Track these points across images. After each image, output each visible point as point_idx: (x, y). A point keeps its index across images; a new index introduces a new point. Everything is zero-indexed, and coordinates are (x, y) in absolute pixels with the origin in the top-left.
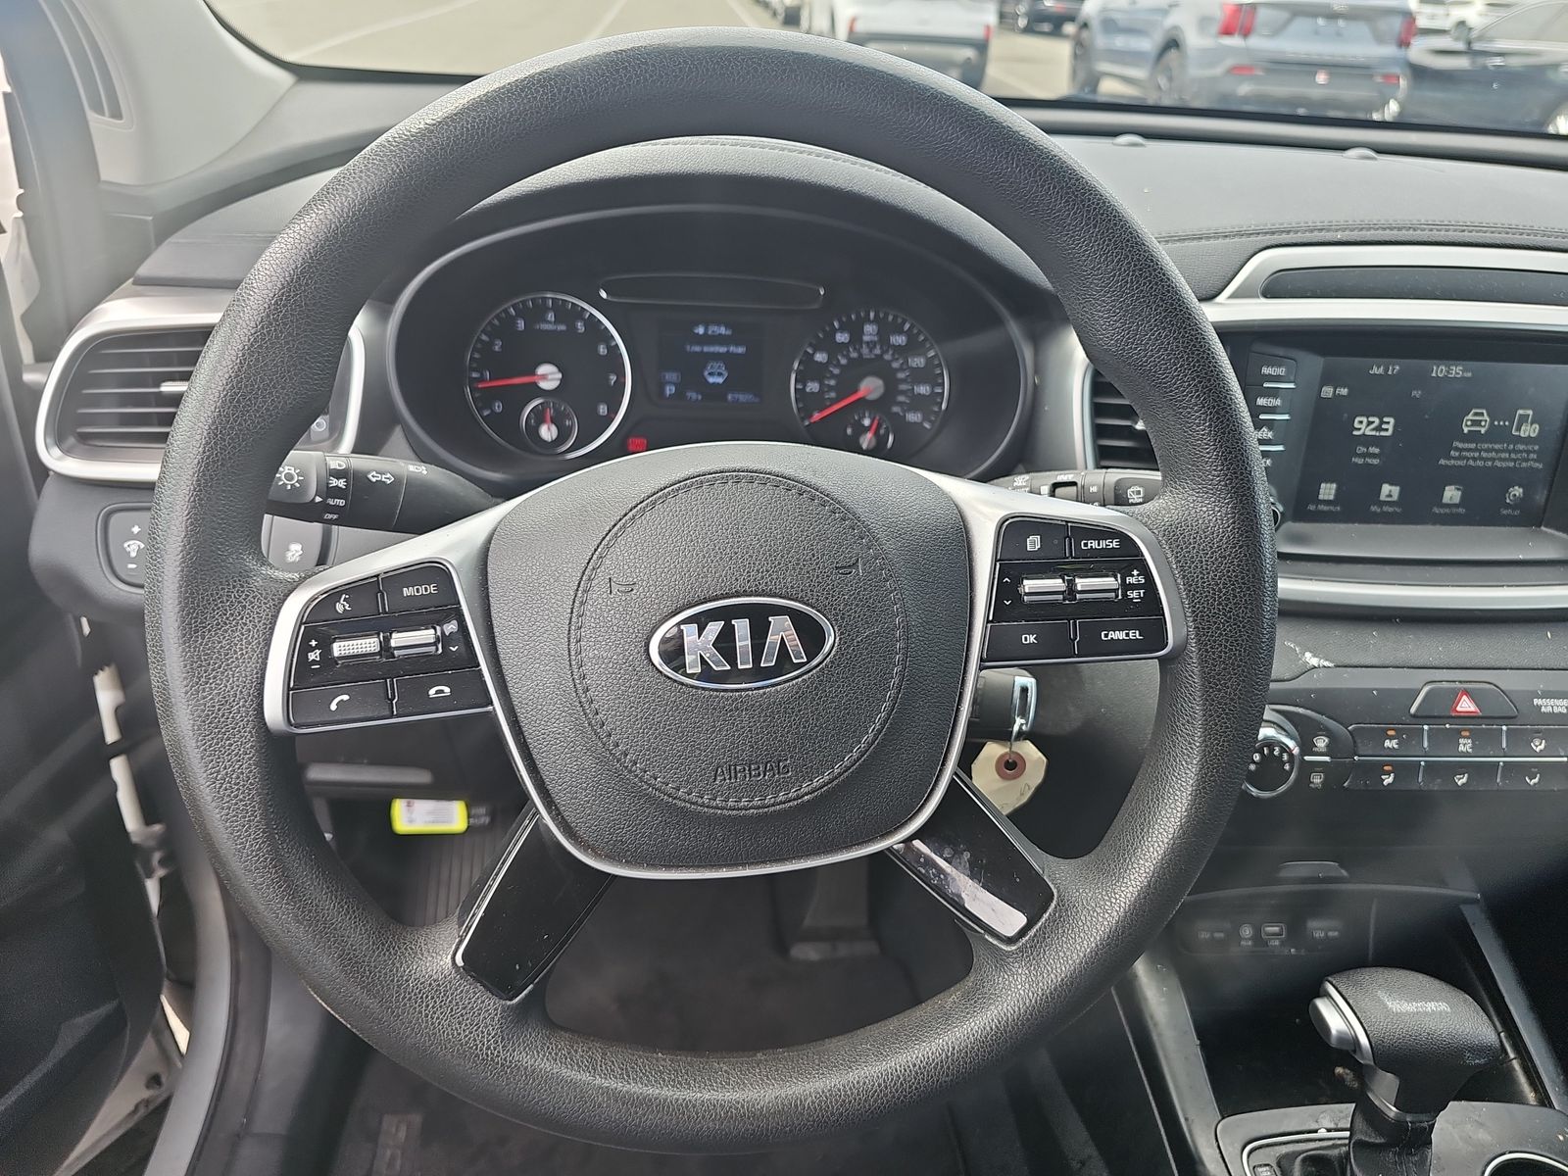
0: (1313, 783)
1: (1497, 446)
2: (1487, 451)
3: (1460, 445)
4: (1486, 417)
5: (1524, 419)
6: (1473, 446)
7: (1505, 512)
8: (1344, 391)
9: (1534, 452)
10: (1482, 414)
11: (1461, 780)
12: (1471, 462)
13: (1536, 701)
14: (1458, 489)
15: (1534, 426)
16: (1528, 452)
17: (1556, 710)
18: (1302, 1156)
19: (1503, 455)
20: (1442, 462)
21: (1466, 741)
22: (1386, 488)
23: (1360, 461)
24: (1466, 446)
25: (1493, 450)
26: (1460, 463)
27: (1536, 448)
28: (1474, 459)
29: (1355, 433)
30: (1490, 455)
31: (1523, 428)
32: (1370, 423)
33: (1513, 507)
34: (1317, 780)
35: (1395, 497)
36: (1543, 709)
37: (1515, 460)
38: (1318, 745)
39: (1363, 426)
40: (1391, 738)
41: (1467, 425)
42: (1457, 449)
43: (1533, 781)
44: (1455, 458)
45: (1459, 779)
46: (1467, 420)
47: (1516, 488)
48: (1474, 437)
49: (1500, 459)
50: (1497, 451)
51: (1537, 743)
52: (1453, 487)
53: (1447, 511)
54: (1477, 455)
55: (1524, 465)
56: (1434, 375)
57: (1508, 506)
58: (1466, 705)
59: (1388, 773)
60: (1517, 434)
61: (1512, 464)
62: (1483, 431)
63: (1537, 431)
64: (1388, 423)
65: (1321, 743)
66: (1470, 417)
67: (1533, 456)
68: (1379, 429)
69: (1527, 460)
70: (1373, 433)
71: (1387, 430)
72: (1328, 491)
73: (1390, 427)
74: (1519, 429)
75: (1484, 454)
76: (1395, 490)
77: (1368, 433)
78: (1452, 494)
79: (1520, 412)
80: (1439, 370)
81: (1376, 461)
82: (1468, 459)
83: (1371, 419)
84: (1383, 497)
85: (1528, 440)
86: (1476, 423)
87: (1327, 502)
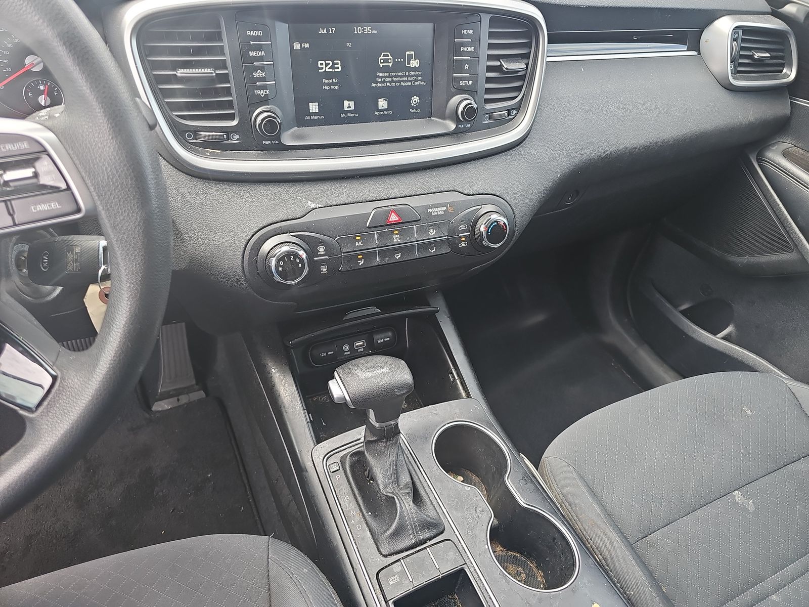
0: (322, 271)
1: (400, 74)
2: (395, 77)
3: (381, 75)
4: (390, 57)
5: (410, 57)
6: (387, 74)
7: (412, 111)
8: (307, 45)
9: (419, 76)
10: (387, 56)
11: (398, 256)
12: (388, 84)
13: (429, 210)
14: (386, 100)
15: (416, 60)
16: (417, 76)
17: (439, 213)
18: (349, 455)
19: (404, 79)
20: (373, 85)
21: (397, 236)
22: (346, 103)
23: (327, 88)
24: (384, 74)
25: (398, 76)
26: (383, 85)
27: (420, 73)
28: (390, 82)
29: (320, 71)
30: (398, 79)
31: (411, 62)
32: (327, 65)
33: (416, 108)
34: (324, 269)
35: (353, 108)
36: (433, 214)
37: (411, 81)
38: (321, 251)
39: (324, 66)
40: (358, 241)
41: (381, 63)
42: (379, 77)
43: (433, 251)
44: (380, 83)
45: (397, 256)
46: (381, 59)
47: (415, 97)
48: (386, 69)
49: (403, 81)
50: (401, 77)
51: (432, 232)
52: (383, 99)
53: (383, 113)
54: (390, 79)
55: (416, 83)
56: (356, 33)
57: (413, 108)
58: (394, 218)
59: (361, 259)
60: (409, 65)
61: (410, 84)
62: (391, 65)
63: (419, 63)
64: (338, 64)
65: (322, 250)
66: (381, 57)
67: (419, 78)
68: (332, 67)
69: (417, 81)
70: (331, 70)
71: (338, 68)
72: (314, 107)
73: (339, 66)
74: (409, 63)
75: (394, 79)
76: (352, 104)
77: (327, 70)
78: (382, 104)
79: (408, 53)
80: (358, 30)
81: (336, 87)
82: (386, 82)
83: (327, 62)
84: (346, 108)
85: (415, 69)
86: (386, 61)
87: (315, 114)
